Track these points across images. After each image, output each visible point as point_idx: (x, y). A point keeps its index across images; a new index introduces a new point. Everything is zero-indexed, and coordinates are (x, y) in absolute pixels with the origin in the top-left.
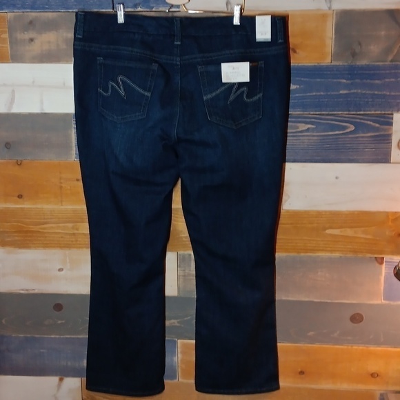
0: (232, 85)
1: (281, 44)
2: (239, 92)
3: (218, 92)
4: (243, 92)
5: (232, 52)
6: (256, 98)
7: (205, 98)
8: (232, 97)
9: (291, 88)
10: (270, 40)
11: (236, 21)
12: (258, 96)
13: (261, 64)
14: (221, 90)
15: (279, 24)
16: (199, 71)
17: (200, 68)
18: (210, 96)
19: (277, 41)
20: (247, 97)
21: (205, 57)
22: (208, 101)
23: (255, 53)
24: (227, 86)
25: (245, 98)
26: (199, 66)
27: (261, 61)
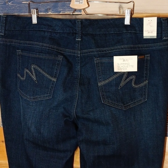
0: (122, 74)
1: (166, 40)
2: (128, 80)
4: (132, 80)
5: (122, 46)
6: (142, 85)
7: (99, 84)
8: (122, 84)
10: (156, 37)
11: (127, 22)
12: (144, 83)
13: (148, 57)
14: (113, 77)
15: (164, 23)
16: (95, 62)
17: (96, 60)
18: (104, 83)
19: (161, 38)
20: (135, 83)
21: (100, 51)
22: (102, 86)
23: (142, 48)
24: (118, 75)
25: (133, 84)
26: (95, 58)
27: (147, 54)
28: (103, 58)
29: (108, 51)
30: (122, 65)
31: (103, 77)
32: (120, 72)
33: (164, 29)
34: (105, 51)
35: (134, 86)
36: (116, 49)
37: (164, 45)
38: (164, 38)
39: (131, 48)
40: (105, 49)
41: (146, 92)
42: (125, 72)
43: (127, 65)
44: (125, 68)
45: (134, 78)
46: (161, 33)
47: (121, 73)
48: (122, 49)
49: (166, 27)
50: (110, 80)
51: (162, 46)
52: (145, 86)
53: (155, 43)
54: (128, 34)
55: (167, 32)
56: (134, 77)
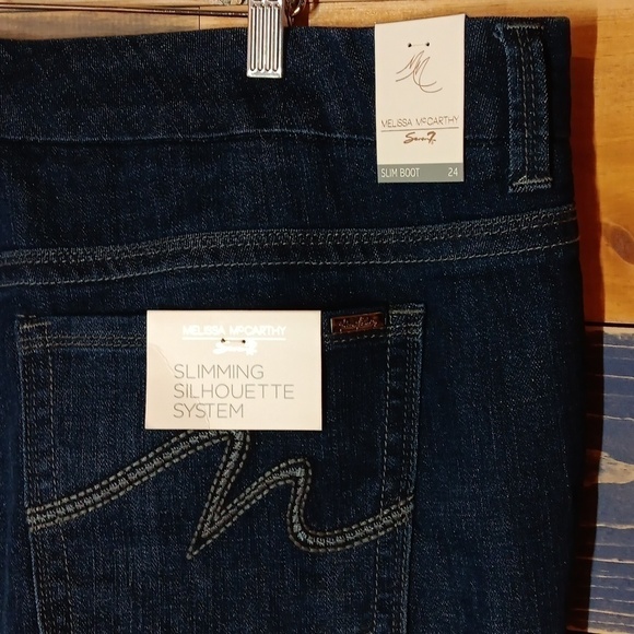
0: (208, 449)
1: (532, 200)
2: (254, 492)
3: (119, 485)
4: (282, 495)
5: (219, 240)
6: (368, 531)
7: (35, 520)
8: (214, 521)
9: (604, 478)
10: (457, 175)
11: (265, 62)
12: (385, 518)
13: (408, 322)
14: (139, 472)
15: (517, 63)
16: (22, 351)
17: (27, 334)
18: (70, 509)
19: (502, 180)
20: (313, 520)
21: (63, 271)
22: (53, 538)
23: (367, 252)
24: (175, 451)
25: (297, 528)
26: (22, 322)
27: (402, 302)
28: (75, 321)
29: (122, 270)
30: (208, 380)
31: (65, 466)
32: (196, 432)
33: (517, 108)
34: (102, 267)
35: (305, 543)
36: (175, 257)
37: (523, 238)
38: (524, 180)
39: (283, 252)
40: (101, 253)
41: (399, 588)
42: (229, 434)
43: (242, 379)
44: (230, 400)
45: (296, 479)
46: (501, 141)
47: (202, 442)
48: (215, 255)
49: (538, 92)
50: (114, 488)
51: (504, 240)
52: (392, 540)
53: (460, 218)
54: (265, 145)
55: (544, 133)
56: (299, 472)
